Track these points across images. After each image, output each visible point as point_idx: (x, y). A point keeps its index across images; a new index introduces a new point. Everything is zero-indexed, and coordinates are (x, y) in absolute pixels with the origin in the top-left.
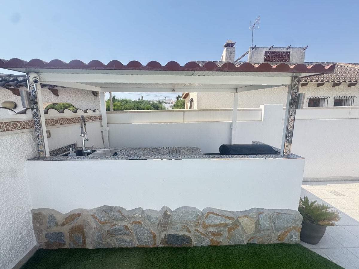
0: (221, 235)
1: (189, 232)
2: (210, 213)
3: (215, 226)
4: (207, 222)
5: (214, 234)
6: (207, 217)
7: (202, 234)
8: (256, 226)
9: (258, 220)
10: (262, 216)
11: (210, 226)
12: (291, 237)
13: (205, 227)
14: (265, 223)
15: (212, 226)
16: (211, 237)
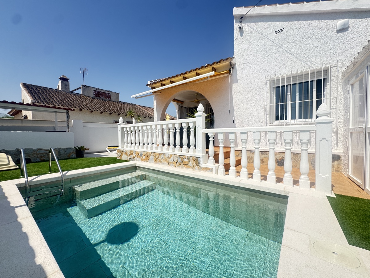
0: (45, 157)
1: (30, 157)
2: (39, 149)
3: (42, 154)
4: (38, 153)
5: (41, 157)
6: (38, 151)
7: (36, 157)
8: (59, 153)
9: (59, 151)
10: (60, 150)
11: (39, 154)
12: (72, 155)
13: (37, 154)
14: (62, 152)
15: (40, 154)
16: (40, 158)
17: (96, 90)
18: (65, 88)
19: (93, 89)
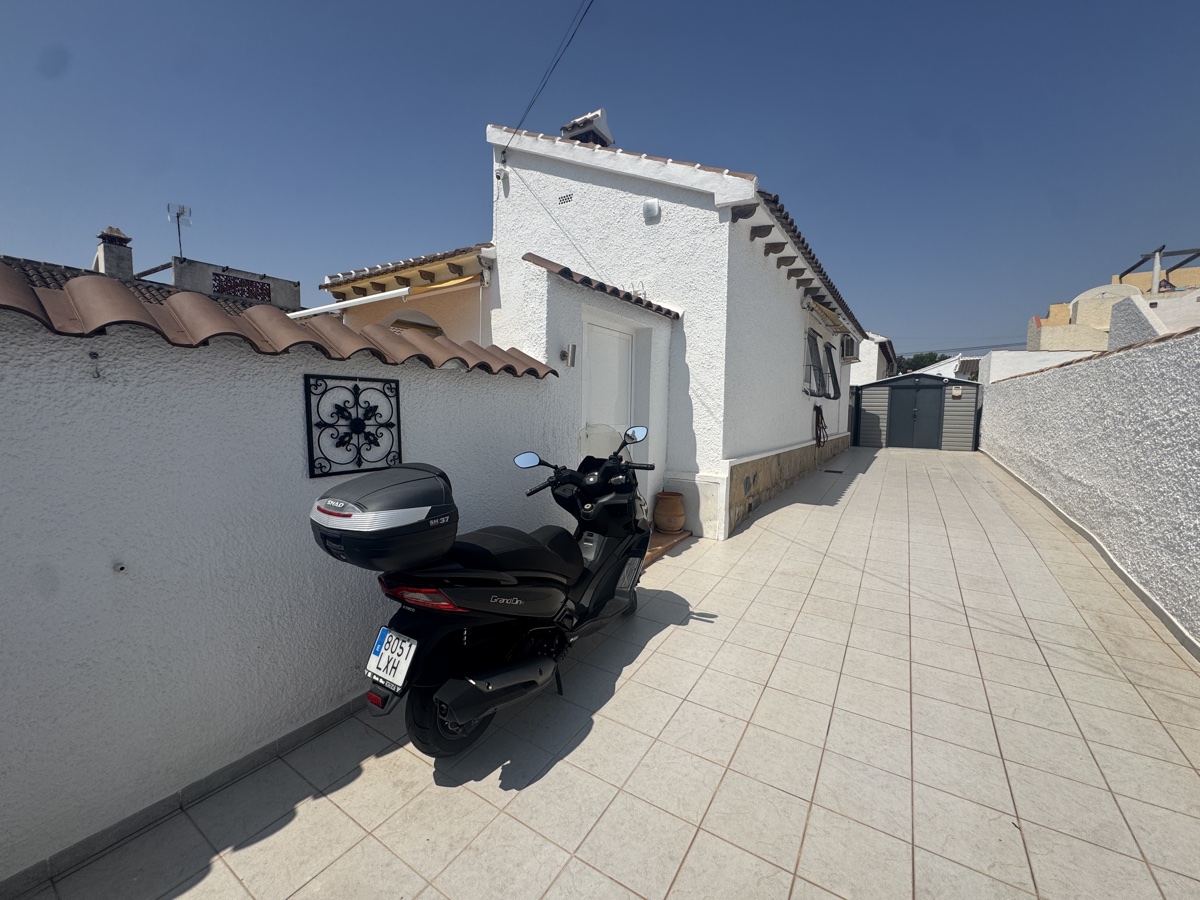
17: (220, 272)
18: (118, 266)
19: (212, 270)
